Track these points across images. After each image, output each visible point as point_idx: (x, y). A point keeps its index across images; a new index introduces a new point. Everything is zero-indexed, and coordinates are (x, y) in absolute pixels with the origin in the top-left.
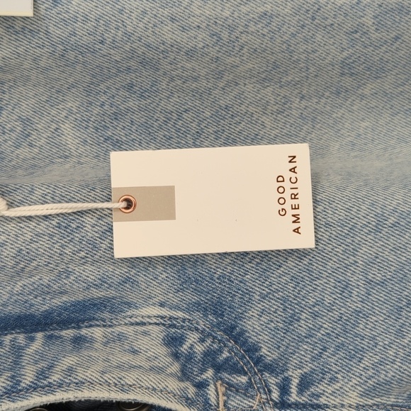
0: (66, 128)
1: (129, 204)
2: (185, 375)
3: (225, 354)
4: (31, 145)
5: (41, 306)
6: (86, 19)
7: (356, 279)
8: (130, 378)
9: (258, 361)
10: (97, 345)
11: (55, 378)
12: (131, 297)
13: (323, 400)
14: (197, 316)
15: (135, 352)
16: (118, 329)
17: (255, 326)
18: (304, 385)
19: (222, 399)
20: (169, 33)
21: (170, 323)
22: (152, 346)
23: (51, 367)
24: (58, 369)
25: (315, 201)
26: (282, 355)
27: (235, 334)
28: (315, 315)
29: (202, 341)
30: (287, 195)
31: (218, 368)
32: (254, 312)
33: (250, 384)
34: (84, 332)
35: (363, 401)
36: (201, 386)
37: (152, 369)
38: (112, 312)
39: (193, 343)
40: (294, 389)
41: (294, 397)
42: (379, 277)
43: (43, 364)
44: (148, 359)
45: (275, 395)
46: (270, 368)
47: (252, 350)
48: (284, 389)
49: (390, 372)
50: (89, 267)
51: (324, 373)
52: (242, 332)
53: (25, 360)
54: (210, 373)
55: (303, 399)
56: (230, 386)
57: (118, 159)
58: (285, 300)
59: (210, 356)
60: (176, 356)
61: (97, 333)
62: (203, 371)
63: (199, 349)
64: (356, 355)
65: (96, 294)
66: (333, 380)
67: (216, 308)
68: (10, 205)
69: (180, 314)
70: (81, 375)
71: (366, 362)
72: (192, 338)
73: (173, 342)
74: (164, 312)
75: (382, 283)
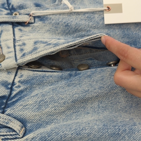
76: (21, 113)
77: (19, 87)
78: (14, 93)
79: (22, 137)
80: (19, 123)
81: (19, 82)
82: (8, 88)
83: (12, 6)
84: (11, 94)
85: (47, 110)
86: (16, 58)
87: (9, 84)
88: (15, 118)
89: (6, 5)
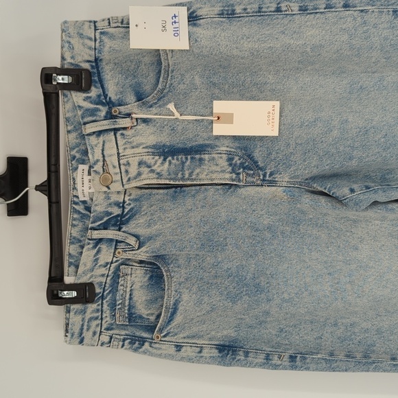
0: (196, 77)
1: (219, 118)
2: (233, 171)
3: (247, 164)
4: (184, 83)
5: (189, 145)
6: (207, 47)
7: (292, 142)
8: (214, 176)
9: (257, 166)
10: (206, 162)
11: (194, 177)
12: (218, 144)
13: (276, 179)
14: (239, 150)
15: (217, 165)
16: (213, 155)
17: (257, 155)
18: (271, 174)
19: (245, 178)
20: (235, 52)
21: (229, 153)
22: (223, 163)
23: (192, 172)
24: (194, 173)
25: (281, 116)
26: (265, 165)
27: (250, 157)
28: (277, 153)
29: (239, 159)
30: (271, 118)
31: (244, 168)
32: (257, 151)
33: (254, 174)
34: (202, 156)
35: (289, 180)
36: (238, 174)
37: (221, 172)
38: (211, 148)
39: (237, 160)
40: (268, 176)
41: (267, 178)
42: (300, 142)
43: (190, 171)
44: (221, 167)
45: (261, 177)
46: (261, 169)
47: (256, 162)
48: (264, 175)
49: (299, 173)
50: (205, 134)
51: (278, 172)
52: (253, 157)
53: (186, 168)
54: (242, 170)
55: (270, 179)
56: (247, 174)
57: (216, 104)
58: (268, 148)
59: (242, 164)
60: (230, 165)
61: (206, 157)
62: (239, 169)
63: (238, 162)
64: (289, 166)
65: (207, 142)
66: (281, 174)
67: (245, 149)
68: (181, 115)
69: (233, 150)
70: (200, 177)
71: (292, 169)
72: (236, 158)
73: (230, 160)
74: (228, 149)
75: (301, 144)
76: (134, 230)
77: (130, 204)
78: (126, 211)
79: (138, 249)
80: (134, 239)
81: (129, 200)
82: (120, 207)
83: (110, 98)
84: (123, 212)
85: (156, 227)
86: (122, 182)
87: (120, 203)
88: (130, 234)
89: (103, 97)
